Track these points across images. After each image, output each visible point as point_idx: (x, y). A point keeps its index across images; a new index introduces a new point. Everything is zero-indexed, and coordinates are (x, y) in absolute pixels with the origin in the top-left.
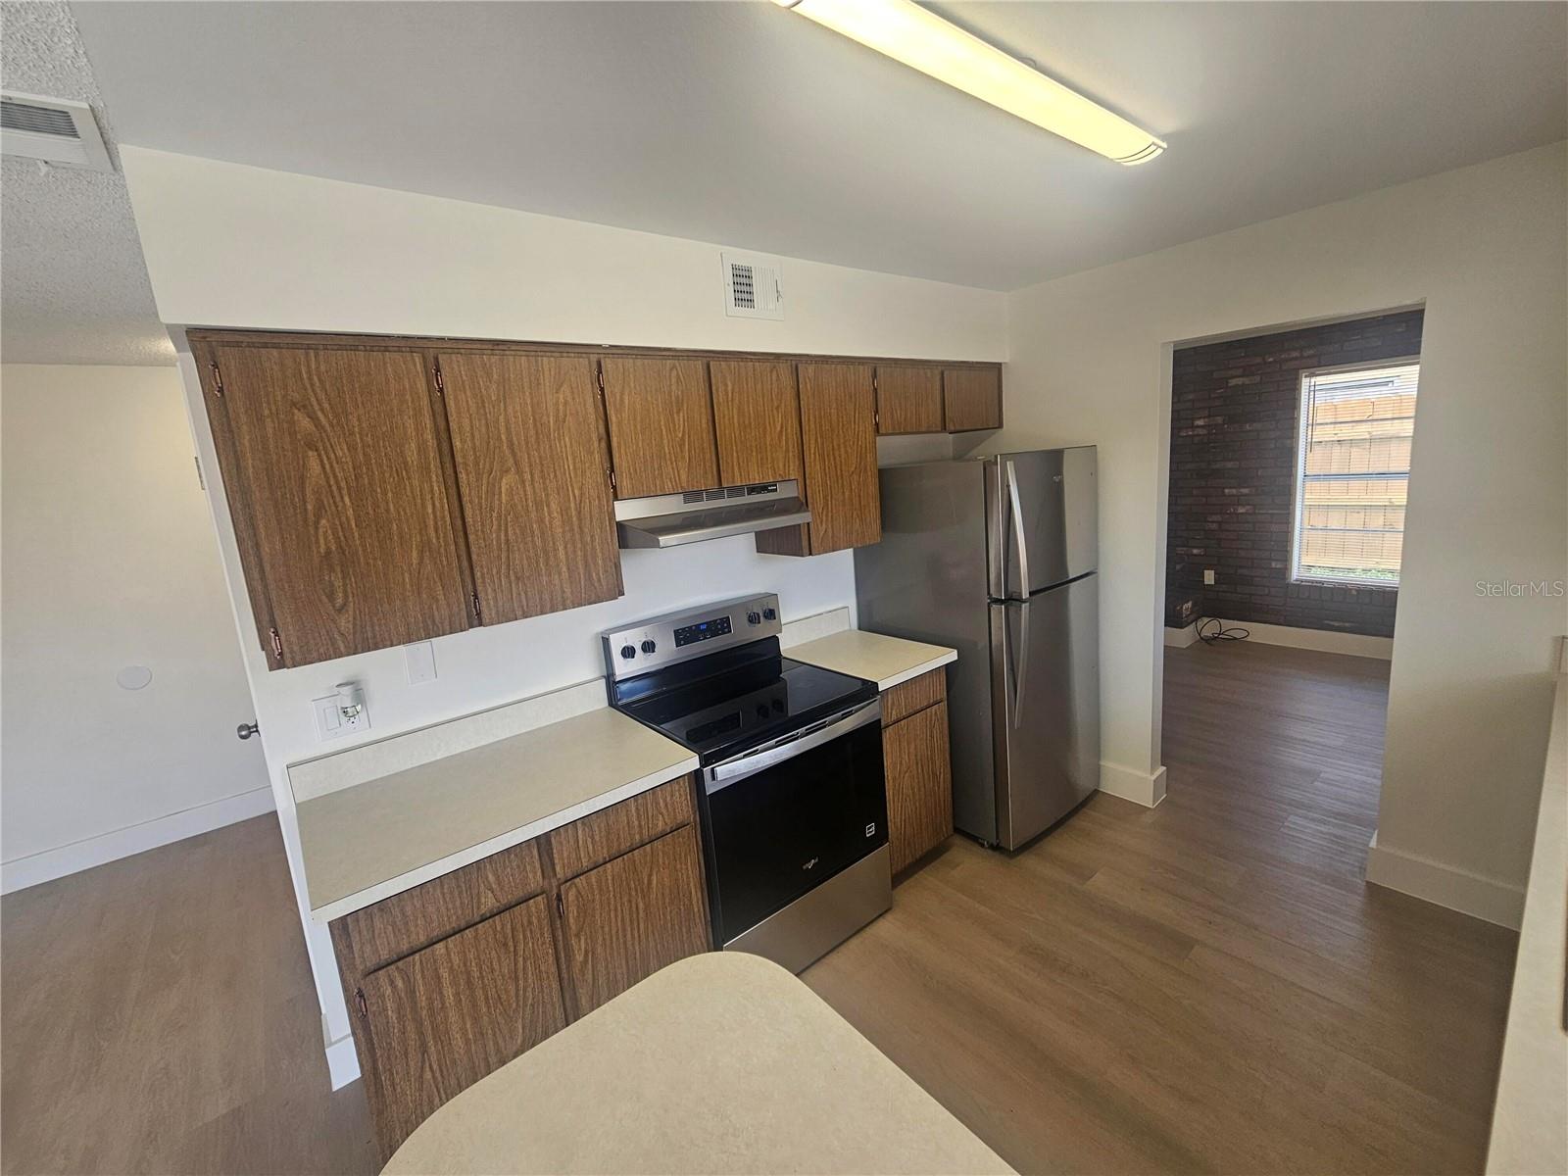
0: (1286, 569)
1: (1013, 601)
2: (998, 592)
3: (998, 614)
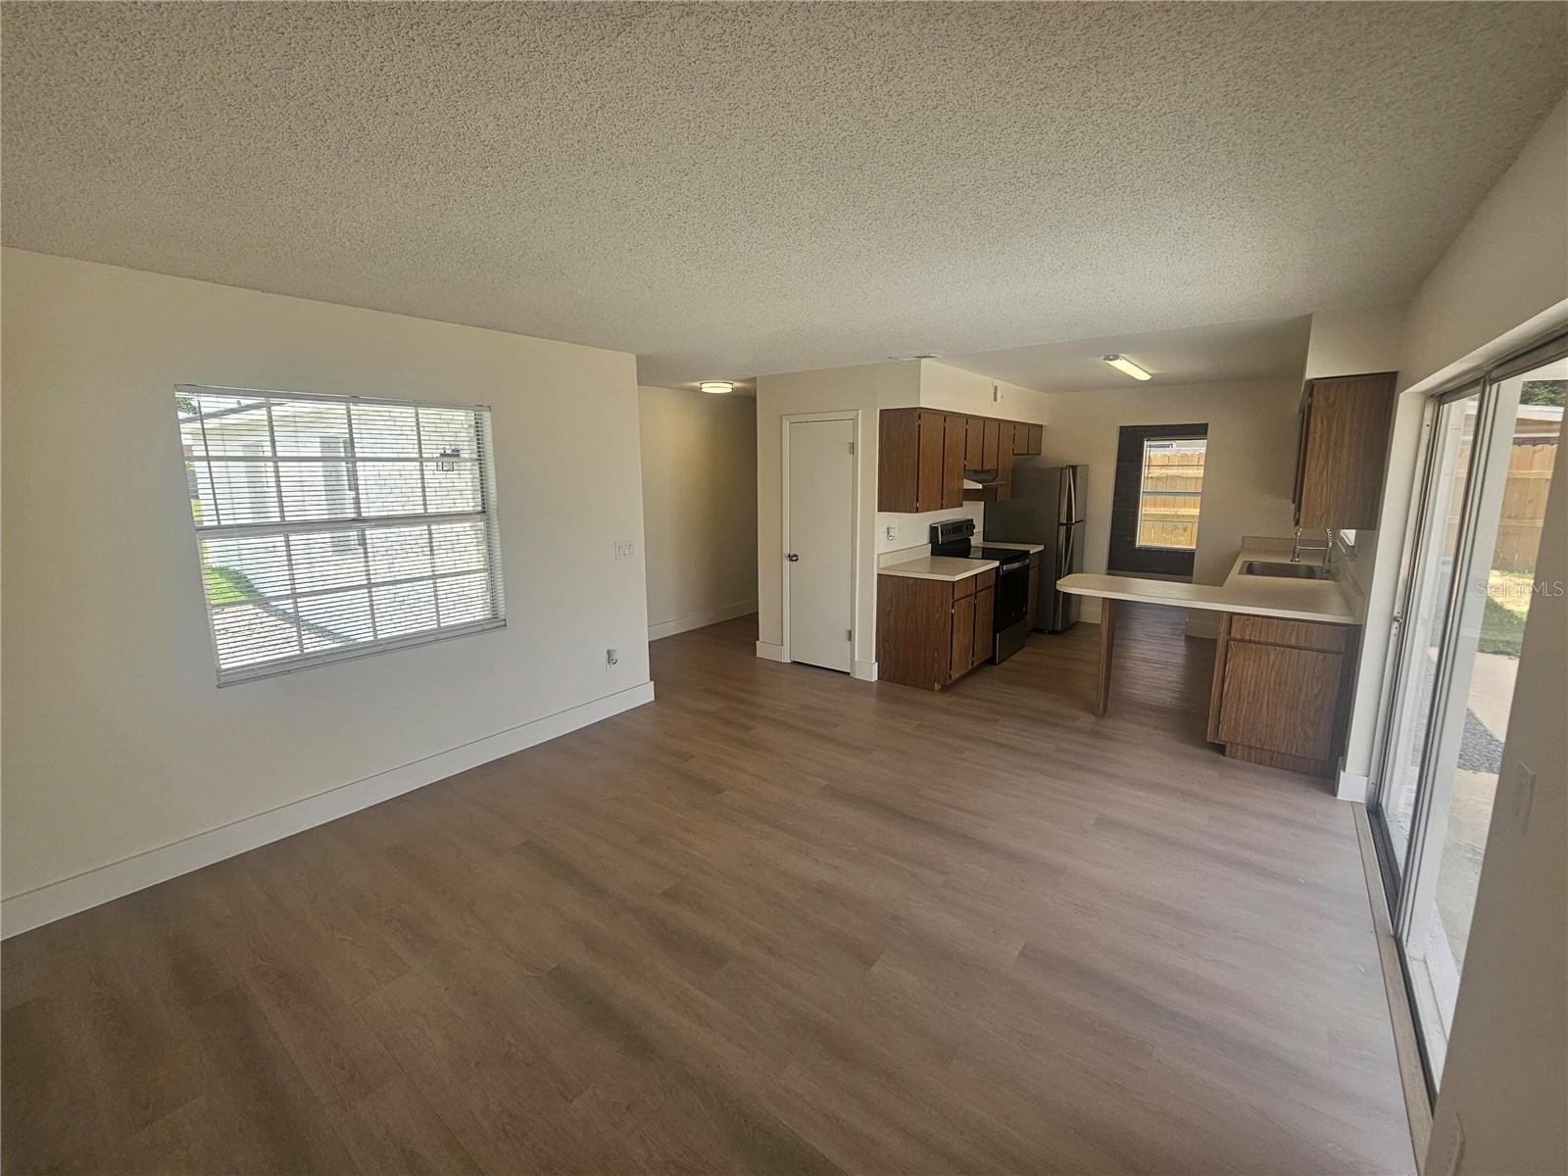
0: (1134, 541)
1: (1069, 525)
2: (1063, 520)
3: (1063, 529)
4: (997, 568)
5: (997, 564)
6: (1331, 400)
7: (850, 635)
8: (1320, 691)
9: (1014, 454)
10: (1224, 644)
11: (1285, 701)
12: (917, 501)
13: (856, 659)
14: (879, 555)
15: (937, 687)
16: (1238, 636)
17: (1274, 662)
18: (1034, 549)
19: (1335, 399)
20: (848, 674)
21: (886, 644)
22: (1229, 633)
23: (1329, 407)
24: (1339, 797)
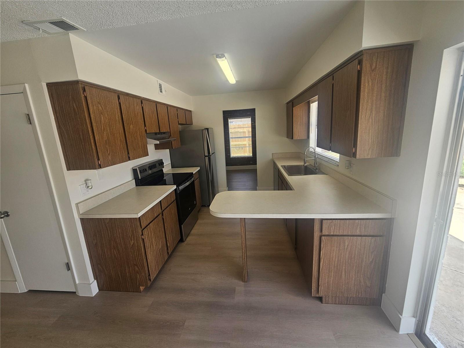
0: (230, 155)
1: (209, 156)
2: (207, 154)
3: (207, 159)
4: (175, 190)
5: (175, 187)
6: (373, 67)
7: (68, 267)
8: (373, 259)
9: (179, 124)
10: (318, 238)
11: (354, 268)
12: (99, 159)
13: (77, 282)
14: (77, 204)
15: (142, 288)
16: (327, 233)
17: (347, 246)
18: (194, 170)
19: (376, 66)
20: (75, 292)
21: (99, 266)
22: (321, 231)
23: (373, 71)
24: (400, 333)
